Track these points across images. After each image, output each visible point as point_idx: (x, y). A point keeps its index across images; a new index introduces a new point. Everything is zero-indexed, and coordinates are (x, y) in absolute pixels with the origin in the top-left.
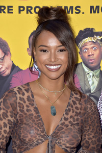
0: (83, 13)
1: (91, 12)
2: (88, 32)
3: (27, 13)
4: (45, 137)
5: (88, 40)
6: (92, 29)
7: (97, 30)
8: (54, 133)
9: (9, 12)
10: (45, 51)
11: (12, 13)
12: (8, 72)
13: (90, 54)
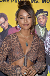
0: (39, 3)
1: (42, 2)
2: (41, 11)
3: (15, 2)
4: (23, 55)
5: (41, 14)
6: (43, 10)
7: (45, 10)
8: (27, 54)
9: (7, 2)
10: (22, 18)
11: (9, 2)
12: (7, 28)
13: (42, 20)
